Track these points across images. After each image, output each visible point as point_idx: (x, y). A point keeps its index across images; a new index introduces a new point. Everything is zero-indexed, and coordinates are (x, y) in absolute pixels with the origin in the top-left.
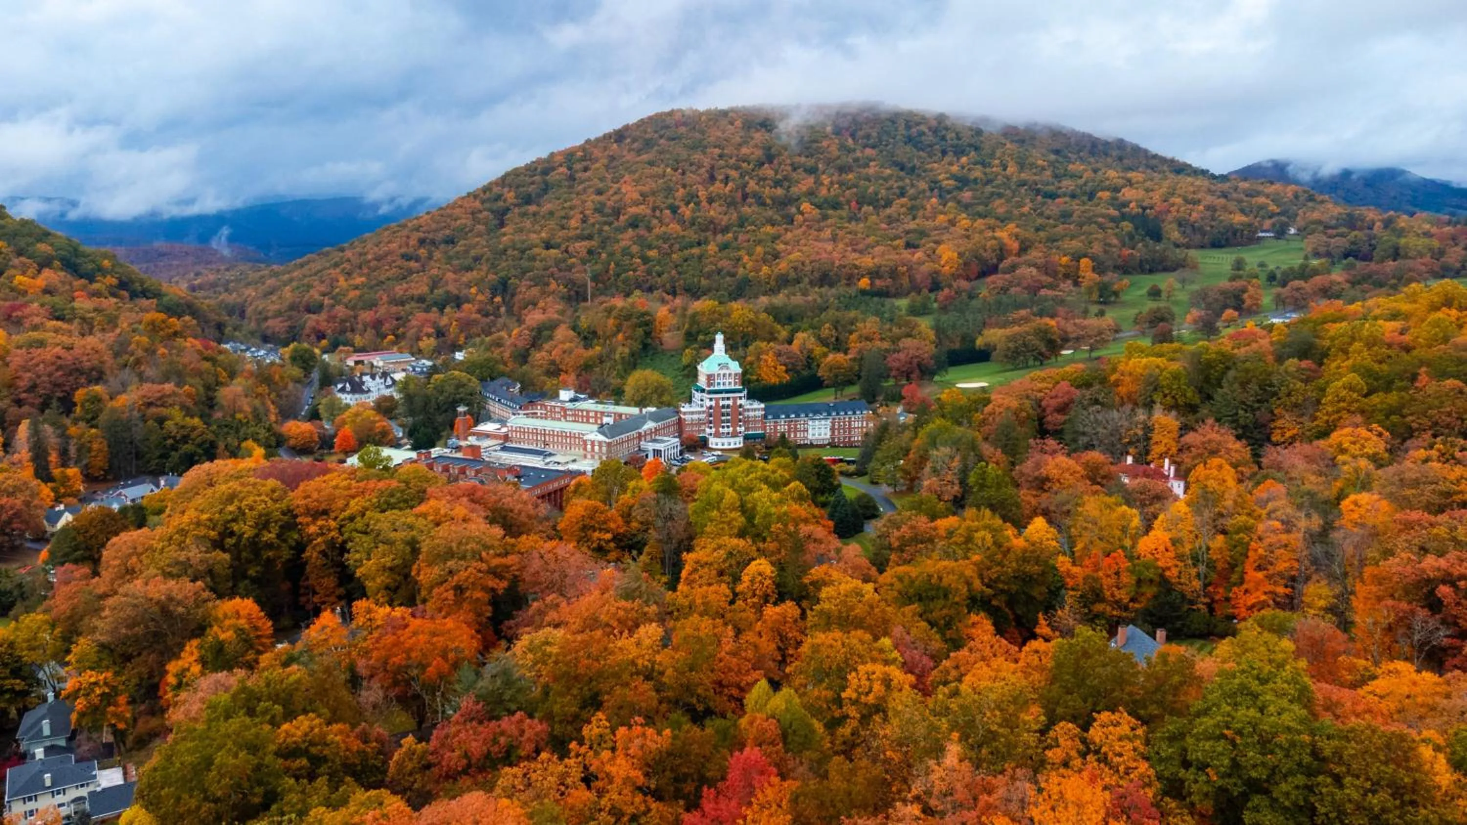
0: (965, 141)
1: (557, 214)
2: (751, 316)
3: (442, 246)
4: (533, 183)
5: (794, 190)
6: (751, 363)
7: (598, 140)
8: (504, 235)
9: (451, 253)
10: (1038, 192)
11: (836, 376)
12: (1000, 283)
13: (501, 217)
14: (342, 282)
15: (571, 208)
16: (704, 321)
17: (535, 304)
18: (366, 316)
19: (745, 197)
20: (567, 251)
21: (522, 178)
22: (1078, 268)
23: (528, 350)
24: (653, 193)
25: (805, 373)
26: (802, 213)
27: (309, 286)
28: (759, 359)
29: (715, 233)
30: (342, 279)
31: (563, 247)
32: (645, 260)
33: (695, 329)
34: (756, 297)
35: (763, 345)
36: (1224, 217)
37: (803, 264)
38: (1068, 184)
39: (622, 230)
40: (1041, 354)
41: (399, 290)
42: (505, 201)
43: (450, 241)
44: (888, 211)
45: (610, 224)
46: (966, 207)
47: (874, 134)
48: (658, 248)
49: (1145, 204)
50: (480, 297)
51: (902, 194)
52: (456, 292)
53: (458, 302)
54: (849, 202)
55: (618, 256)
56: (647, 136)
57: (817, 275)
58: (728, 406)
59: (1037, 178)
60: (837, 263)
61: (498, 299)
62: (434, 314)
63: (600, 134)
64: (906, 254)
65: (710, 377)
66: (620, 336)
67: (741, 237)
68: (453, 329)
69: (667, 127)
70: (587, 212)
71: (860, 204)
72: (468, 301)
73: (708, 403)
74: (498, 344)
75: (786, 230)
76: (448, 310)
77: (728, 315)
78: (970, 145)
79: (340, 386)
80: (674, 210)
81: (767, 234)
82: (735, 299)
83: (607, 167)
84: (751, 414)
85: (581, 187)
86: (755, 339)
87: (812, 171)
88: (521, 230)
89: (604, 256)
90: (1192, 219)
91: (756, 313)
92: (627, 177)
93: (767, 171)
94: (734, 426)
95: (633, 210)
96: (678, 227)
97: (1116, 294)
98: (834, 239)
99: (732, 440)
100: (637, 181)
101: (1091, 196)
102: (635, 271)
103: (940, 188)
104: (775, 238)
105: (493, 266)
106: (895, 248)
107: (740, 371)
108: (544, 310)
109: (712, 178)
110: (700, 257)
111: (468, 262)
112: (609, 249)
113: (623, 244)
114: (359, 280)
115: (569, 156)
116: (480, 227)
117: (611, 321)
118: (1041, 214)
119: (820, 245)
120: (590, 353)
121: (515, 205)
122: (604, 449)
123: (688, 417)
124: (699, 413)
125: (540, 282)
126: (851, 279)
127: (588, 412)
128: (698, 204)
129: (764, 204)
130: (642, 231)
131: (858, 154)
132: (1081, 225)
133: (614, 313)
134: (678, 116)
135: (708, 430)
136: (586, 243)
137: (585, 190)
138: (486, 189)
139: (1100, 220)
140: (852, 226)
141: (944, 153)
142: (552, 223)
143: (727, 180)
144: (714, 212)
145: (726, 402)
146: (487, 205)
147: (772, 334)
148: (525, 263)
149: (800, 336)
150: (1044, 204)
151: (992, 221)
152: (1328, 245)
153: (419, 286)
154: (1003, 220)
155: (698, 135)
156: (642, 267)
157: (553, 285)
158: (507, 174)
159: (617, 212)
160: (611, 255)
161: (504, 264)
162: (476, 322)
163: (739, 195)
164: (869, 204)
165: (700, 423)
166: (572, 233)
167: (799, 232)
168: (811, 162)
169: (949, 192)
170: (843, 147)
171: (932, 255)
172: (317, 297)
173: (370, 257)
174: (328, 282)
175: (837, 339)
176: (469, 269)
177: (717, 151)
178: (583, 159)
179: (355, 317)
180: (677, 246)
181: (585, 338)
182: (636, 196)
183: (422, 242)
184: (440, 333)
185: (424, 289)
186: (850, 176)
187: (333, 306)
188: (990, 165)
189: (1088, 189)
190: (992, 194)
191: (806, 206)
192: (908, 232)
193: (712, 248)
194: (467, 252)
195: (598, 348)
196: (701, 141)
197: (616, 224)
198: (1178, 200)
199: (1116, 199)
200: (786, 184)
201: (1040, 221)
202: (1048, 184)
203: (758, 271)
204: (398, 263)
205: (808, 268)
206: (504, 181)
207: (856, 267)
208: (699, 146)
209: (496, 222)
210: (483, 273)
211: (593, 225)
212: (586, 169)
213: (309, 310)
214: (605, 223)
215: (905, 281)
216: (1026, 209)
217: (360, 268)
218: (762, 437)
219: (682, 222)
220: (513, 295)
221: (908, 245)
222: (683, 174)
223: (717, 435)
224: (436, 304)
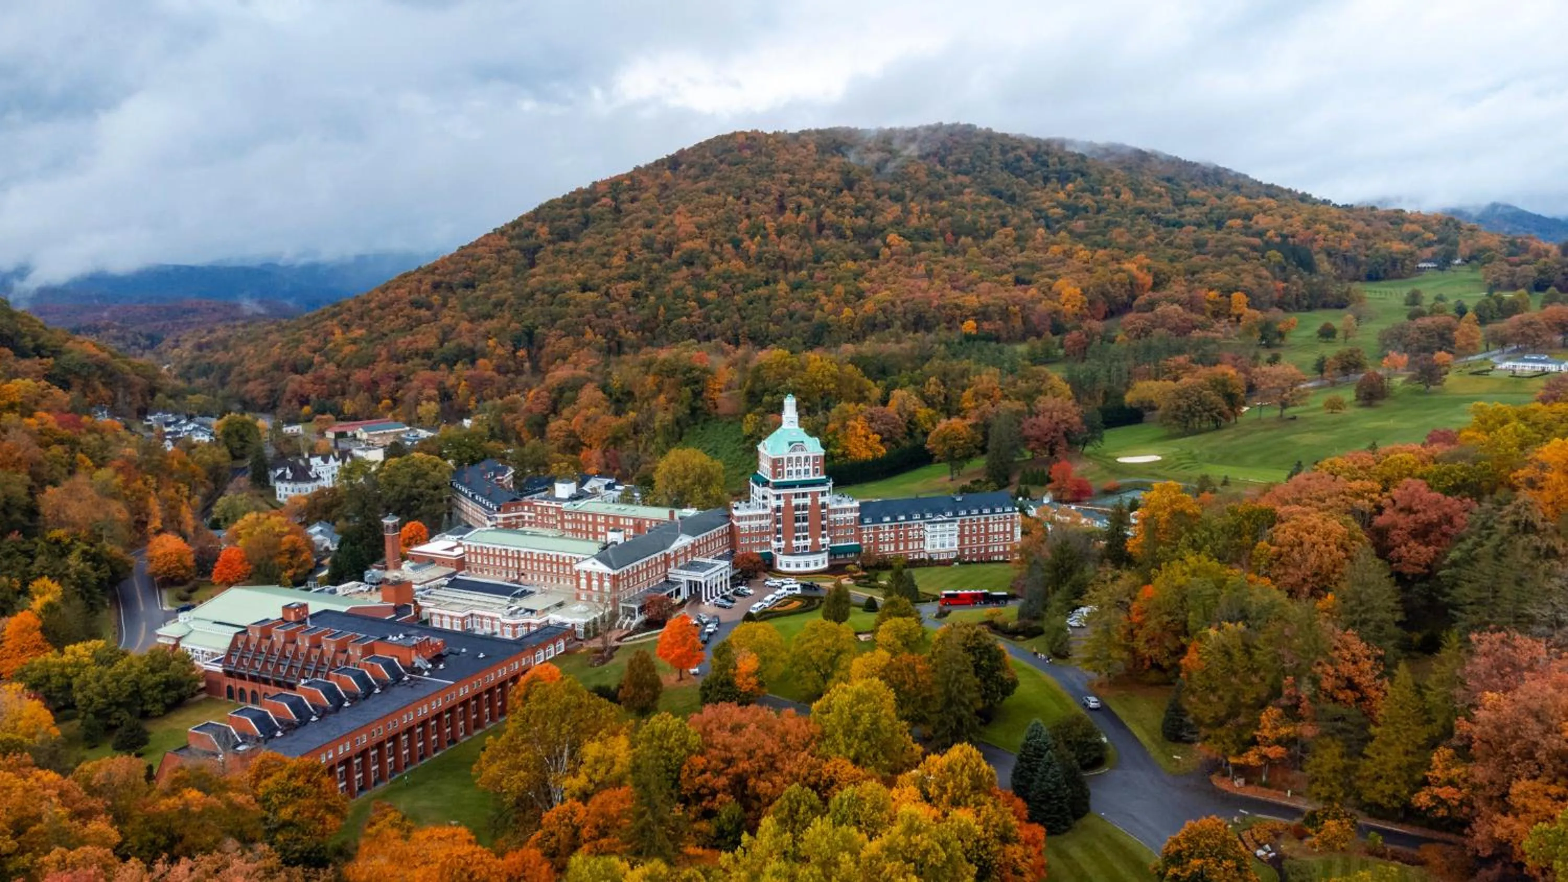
0: (1070, 166)
1: (598, 251)
2: (834, 368)
3: (460, 291)
4: (571, 216)
5: (879, 220)
6: (835, 432)
7: (648, 167)
8: (534, 276)
9: (469, 299)
10: (1159, 220)
11: (953, 449)
12: (1140, 323)
13: (531, 255)
14: (338, 336)
15: (614, 244)
16: (770, 377)
17: (565, 358)
18: (360, 375)
19: (821, 228)
20: (607, 294)
21: (558, 210)
22: (1229, 304)
23: (546, 417)
24: (712, 225)
25: (906, 443)
26: (888, 246)
27: (299, 341)
28: (844, 426)
29: (786, 270)
30: (338, 331)
31: (604, 288)
32: (702, 303)
33: (759, 386)
34: (836, 344)
35: (850, 407)
36: (1380, 245)
37: (893, 304)
38: (1190, 212)
39: (676, 268)
40: (1221, 414)
41: (402, 343)
42: (538, 236)
43: (470, 285)
44: (990, 242)
45: (660, 261)
46: (1081, 237)
47: (967, 160)
48: (718, 288)
49: (1285, 232)
50: (500, 351)
51: (1004, 225)
52: (470, 345)
53: (471, 356)
54: (943, 233)
55: (669, 299)
56: (707, 161)
57: (910, 317)
58: (804, 507)
59: (1156, 205)
60: (935, 303)
61: (522, 353)
62: (442, 373)
63: (651, 160)
64: (1018, 292)
65: (776, 463)
66: (662, 398)
67: (818, 274)
68: (462, 390)
69: (730, 151)
70: (633, 248)
71: (957, 235)
72: (484, 356)
73: (774, 503)
74: (511, 409)
75: (871, 265)
76: (459, 366)
77: (803, 368)
78: (1076, 171)
79: (279, 472)
80: (737, 244)
81: (848, 270)
82: (811, 348)
83: (658, 197)
84: (839, 516)
85: (627, 220)
86: (839, 398)
87: (898, 198)
88: (554, 271)
89: (652, 298)
90: (1342, 248)
91: (840, 365)
92: (681, 208)
93: (847, 198)
94: (814, 537)
95: (689, 245)
96: (742, 265)
97: (1281, 335)
98: (929, 274)
99: (811, 559)
100: (692, 212)
101: (1219, 225)
102: (689, 316)
103: (1046, 218)
104: (857, 276)
105: (518, 313)
106: (1004, 284)
107: (821, 452)
108: (576, 365)
109: (782, 208)
110: (768, 299)
111: (486, 308)
112: (658, 290)
113: (675, 284)
114: (357, 333)
115: (615, 185)
116: (506, 268)
117: (650, 379)
118: (1170, 244)
119: (912, 282)
120: (622, 421)
121: (549, 242)
122: (607, 585)
123: (743, 524)
124: (761, 517)
125: (573, 331)
126: (952, 322)
127: (595, 516)
128: (764, 237)
129: (842, 236)
130: (699, 270)
131: (951, 180)
132: (1220, 255)
133: (654, 368)
134: (741, 139)
135: (775, 544)
136: (631, 284)
137: (631, 223)
138: (515, 225)
139: (1241, 249)
140: (949, 259)
141: (1046, 179)
142: (591, 262)
143: (799, 207)
144: (785, 246)
145: (801, 501)
146: (516, 242)
147: (860, 392)
148: (555, 309)
149: (897, 393)
150: (1171, 233)
151: (1116, 252)
152: (1513, 274)
153: (426, 338)
154: (1130, 249)
155: (764, 159)
156: (698, 312)
157: (589, 335)
158: (542, 207)
159: (669, 249)
160: (660, 297)
161: (530, 311)
162: (491, 381)
163: (814, 225)
164: (967, 235)
165: (762, 532)
166: (614, 273)
167: (886, 267)
168: (897, 188)
169: (1058, 222)
170: (931, 173)
171: (1048, 291)
172: (307, 354)
173: (373, 305)
174: (321, 336)
175: (946, 398)
176: (488, 316)
177: (787, 176)
178: (631, 188)
179: (347, 377)
180: (740, 286)
181: (618, 401)
182: (692, 228)
183: (436, 286)
184: (445, 396)
185: (433, 342)
186: (944, 204)
187: (322, 363)
188: (1099, 192)
189: (1214, 216)
190: (1108, 223)
191: (893, 238)
192: (1015, 266)
193: (782, 287)
194: (487, 297)
195: (632, 414)
196: (768, 165)
197: (667, 261)
198: (1324, 227)
199: (1250, 227)
200: (869, 213)
201: (1170, 251)
202: (1169, 212)
203: (838, 313)
204: (406, 312)
205: (900, 309)
206: (537, 215)
207: (958, 307)
208: (767, 171)
209: (525, 261)
210: (505, 322)
211: (640, 262)
212: (633, 200)
213: (295, 370)
214: (655, 260)
215: (1018, 323)
216: (1151, 238)
217: (361, 318)
218: (857, 550)
219: (747, 258)
220: (540, 348)
221: (1018, 281)
222: (748, 202)
223: (790, 551)
224: (445, 360)
